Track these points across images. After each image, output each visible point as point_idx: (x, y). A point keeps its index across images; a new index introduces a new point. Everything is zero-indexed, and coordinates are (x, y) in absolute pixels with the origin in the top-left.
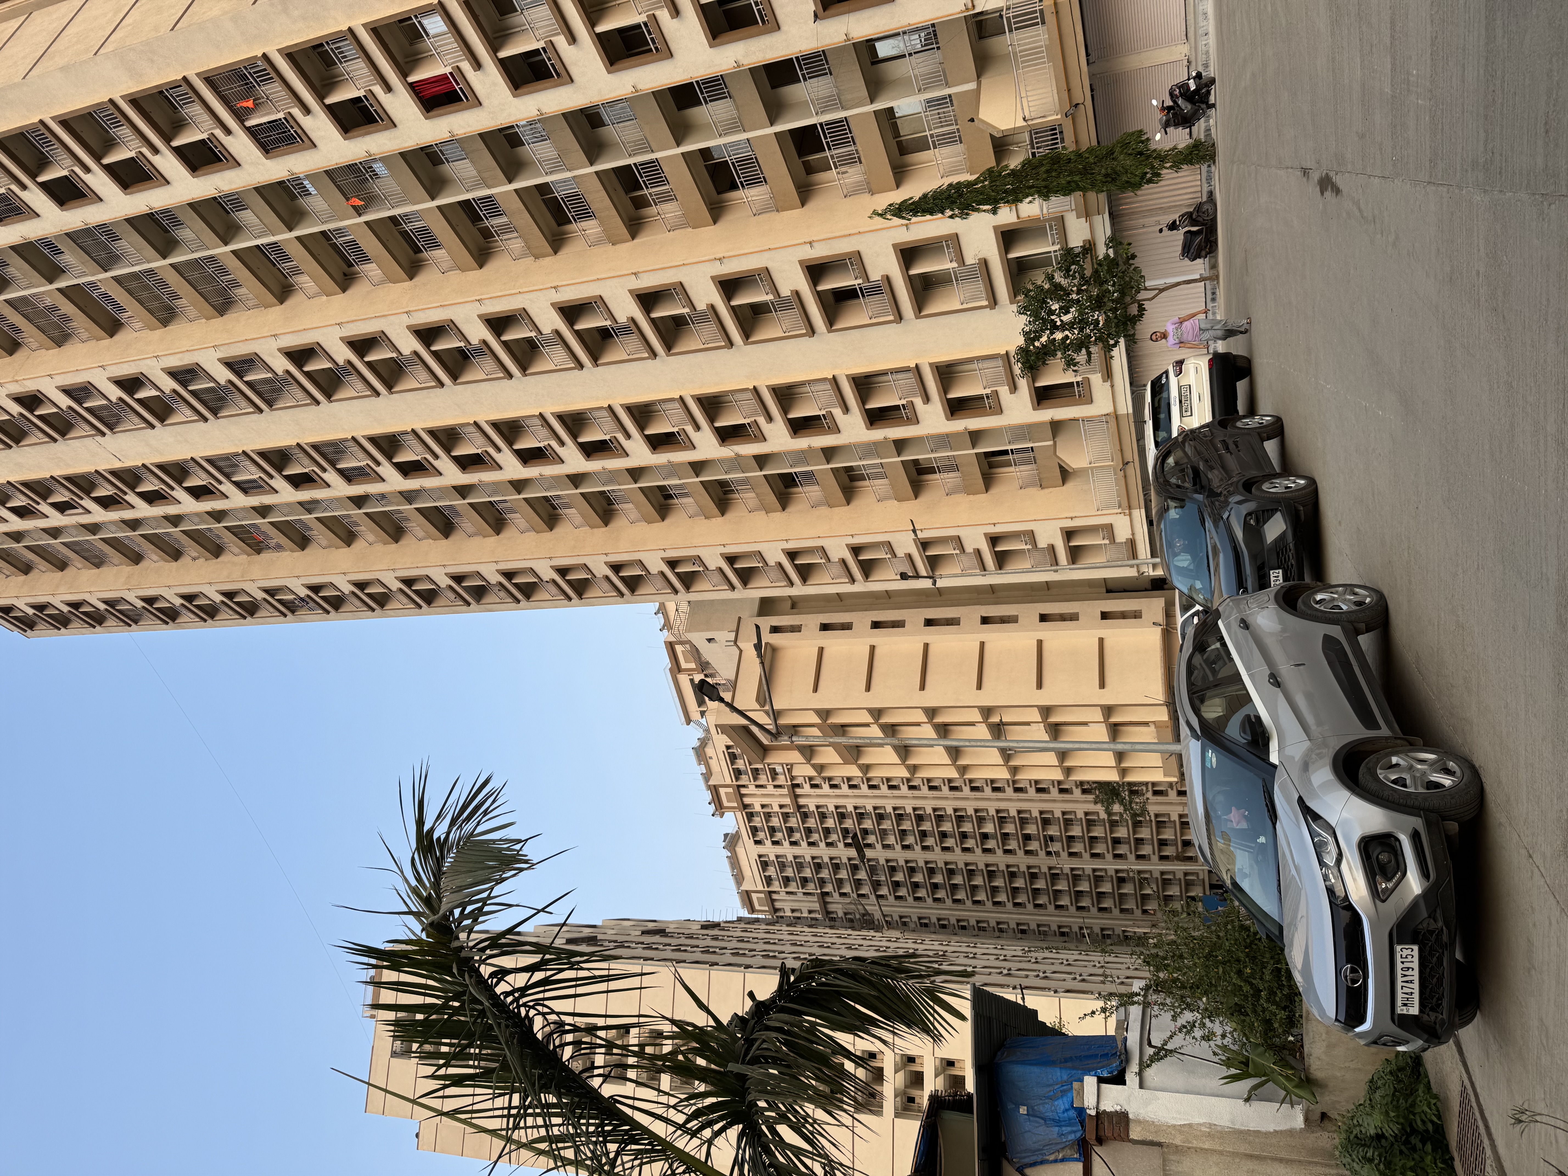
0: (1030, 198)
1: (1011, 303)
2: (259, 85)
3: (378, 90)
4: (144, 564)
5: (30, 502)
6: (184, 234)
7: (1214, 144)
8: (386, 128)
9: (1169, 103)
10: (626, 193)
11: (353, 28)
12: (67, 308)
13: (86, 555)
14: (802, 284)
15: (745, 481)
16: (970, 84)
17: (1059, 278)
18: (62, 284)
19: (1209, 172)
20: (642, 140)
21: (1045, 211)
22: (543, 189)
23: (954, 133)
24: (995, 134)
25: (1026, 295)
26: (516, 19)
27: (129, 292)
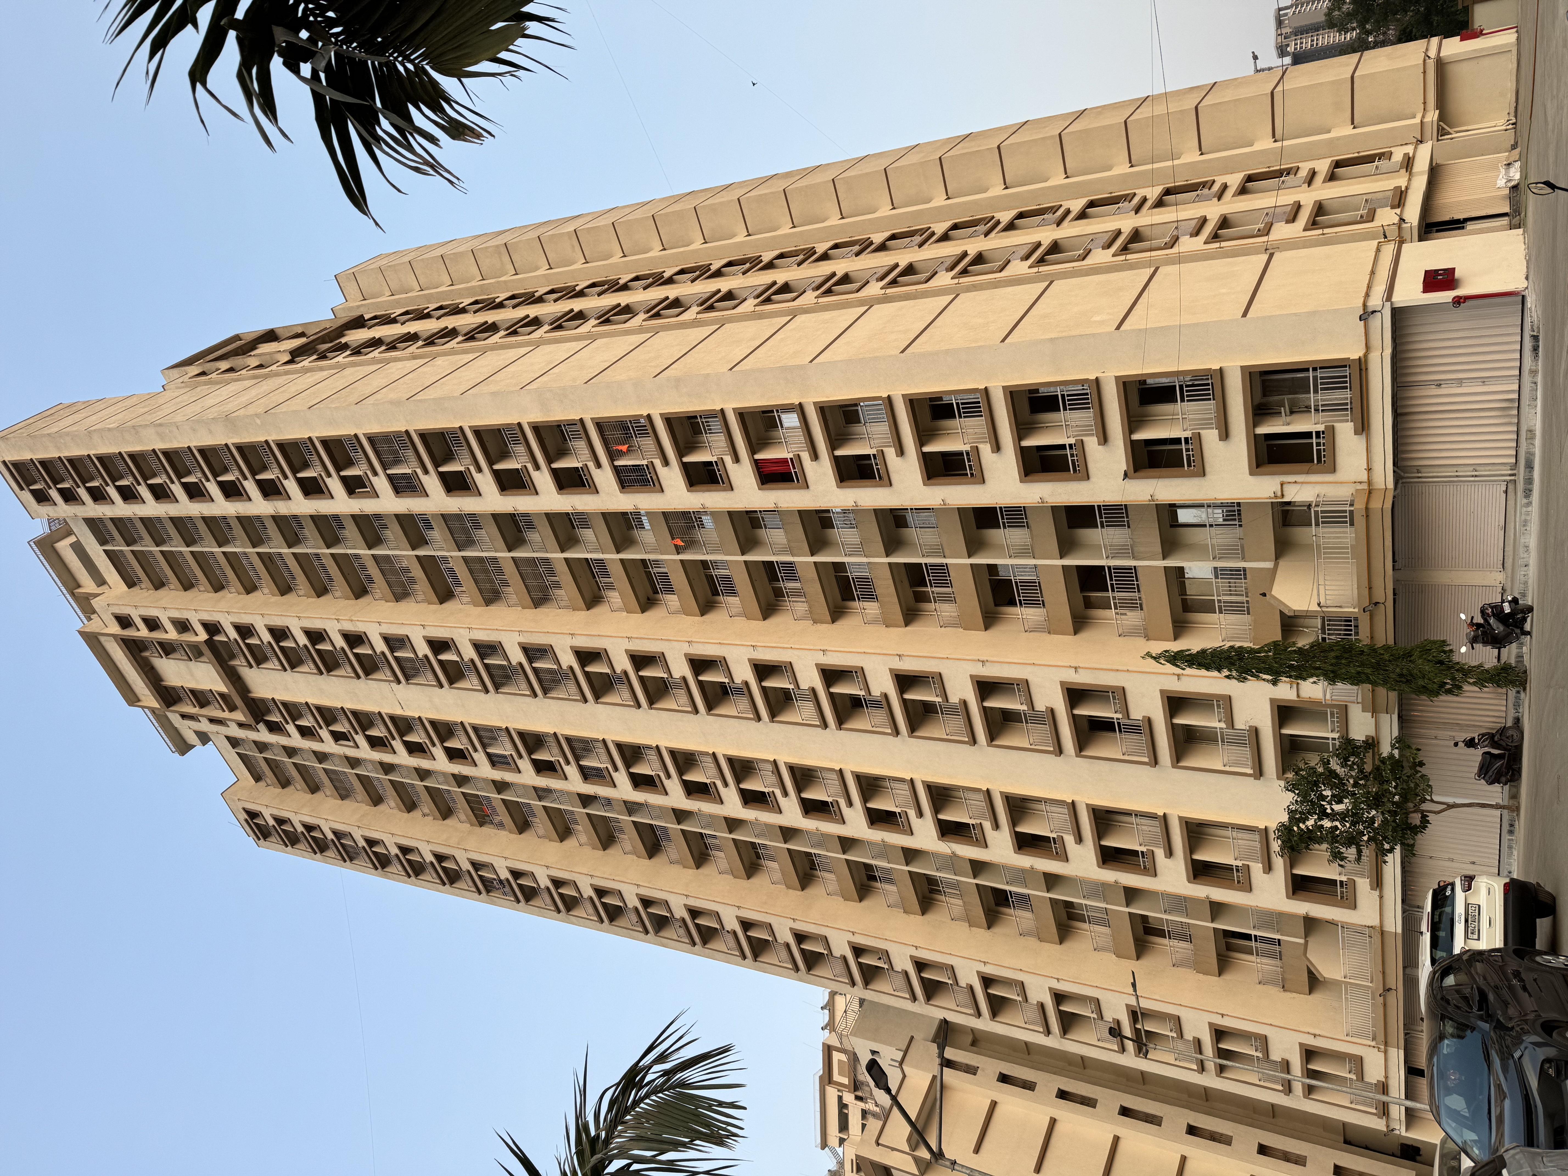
0: (1314, 679)
1: (1279, 778)
2: (636, 437)
3: (728, 460)
4: (382, 807)
5: (315, 725)
6: (533, 536)
7: (1525, 672)
8: (725, 490)
9: (1479, 620)
10: (911, 587)
11: (725, 409)
12: (417, 572)
13: (337, 784)
14: (1059, 704)
15: (956, 885)
16: (1267, 563)
17: (1335, 765)
18: (421, 552)
19: (1517, 698)
20: (938, 545)
21: (1328, 697)
22: (839, 567)
23: (1243, 603)
24: (1286, 612)
25: (1297, 773)
26: (858, 428)
27: (471, 571)
